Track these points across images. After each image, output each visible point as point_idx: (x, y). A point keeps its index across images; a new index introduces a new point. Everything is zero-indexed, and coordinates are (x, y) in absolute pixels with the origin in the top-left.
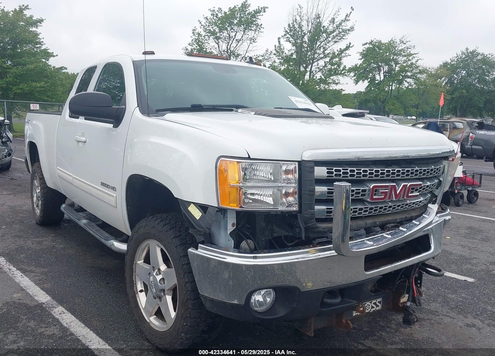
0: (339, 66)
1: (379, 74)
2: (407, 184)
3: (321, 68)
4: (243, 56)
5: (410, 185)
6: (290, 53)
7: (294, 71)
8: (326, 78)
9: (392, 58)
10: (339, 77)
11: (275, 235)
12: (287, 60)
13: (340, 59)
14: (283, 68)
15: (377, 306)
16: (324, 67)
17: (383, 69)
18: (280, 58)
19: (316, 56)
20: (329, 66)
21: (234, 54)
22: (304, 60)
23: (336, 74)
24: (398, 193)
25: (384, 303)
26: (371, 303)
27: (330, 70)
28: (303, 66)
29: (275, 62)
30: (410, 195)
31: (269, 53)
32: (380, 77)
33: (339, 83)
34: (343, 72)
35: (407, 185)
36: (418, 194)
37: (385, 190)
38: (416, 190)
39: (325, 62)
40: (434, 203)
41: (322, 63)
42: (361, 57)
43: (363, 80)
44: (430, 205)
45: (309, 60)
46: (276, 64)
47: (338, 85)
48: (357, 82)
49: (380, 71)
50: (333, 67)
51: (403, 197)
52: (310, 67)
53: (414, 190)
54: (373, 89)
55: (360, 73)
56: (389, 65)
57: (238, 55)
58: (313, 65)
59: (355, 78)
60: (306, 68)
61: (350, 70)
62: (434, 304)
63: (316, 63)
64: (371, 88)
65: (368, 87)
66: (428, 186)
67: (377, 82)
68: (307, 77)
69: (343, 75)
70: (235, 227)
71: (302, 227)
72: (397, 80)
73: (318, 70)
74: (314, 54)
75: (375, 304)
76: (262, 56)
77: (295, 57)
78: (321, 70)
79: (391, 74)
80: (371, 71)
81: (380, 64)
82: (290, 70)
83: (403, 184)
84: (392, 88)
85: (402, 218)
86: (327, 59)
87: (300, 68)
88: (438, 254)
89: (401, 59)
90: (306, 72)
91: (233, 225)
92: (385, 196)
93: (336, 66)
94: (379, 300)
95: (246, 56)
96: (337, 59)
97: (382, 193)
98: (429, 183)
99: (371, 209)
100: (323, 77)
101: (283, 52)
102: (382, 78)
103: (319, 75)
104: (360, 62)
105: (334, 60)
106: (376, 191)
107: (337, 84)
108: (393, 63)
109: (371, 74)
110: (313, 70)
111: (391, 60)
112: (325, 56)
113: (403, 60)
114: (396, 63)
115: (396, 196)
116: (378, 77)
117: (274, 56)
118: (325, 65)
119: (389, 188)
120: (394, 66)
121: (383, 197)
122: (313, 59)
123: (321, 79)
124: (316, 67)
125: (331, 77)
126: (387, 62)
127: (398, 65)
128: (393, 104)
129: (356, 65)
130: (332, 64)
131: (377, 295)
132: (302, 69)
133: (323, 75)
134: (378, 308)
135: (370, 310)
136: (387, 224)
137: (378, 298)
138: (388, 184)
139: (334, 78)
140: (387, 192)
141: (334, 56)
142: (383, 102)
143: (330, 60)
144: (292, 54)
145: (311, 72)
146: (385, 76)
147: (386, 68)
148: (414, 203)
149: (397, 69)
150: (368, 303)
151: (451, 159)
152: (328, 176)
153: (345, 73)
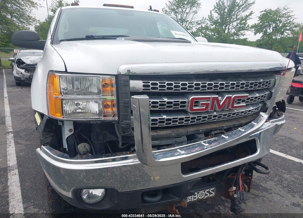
0: (245, 25)
1: (270, 29)
2: (232, 95)
3: (235, 26)
4: (190, 21)
5: (235, 97)
6: (217, 19)
7: (219, 28)
8: (237, 32)
9: (277, 19)
10: (245, 31)
11: (108, 140)
12: (215, 23)
13: (246, 21)
14: (212, 27)
15: (211, 193)
16: (236, 26)
17: (272, 26)
18: (211, 22)
19: (232, 20)
20: (239, 25)
21: (185, 21)
22: (225, 23)
23: (243, 29)
24: (221, 104)
25: (217, 191)
26: (204, 191)
27: (240, 27)
28: (224, 26)
29: (207, 24)
30: (235, 105)
31: (204, 19)
32: (270, 31)
33: (245, 34)
34: (247, 28)
35: (231, 97)
36: (245, 104)
37: (207, 101)
38: (243, 101)
39: (237, 23)
40: (265, 111)
41: (235, 24)
42: (259, 19)
43: (260, 33)
44: (261, 113)
45: (228, 22)
46: (208, 25)
47: (245, 36)
48: (255, 34)
49: (270, 27)
50: (241, 26)
51: (228, 107)
52: (228, 26)
53: (241, 101)
54: (265, 37)
55: (257, 28)
56: (276, 23)
57: (187, 21)
58: (230, 25)
59: (255, 31)
60: (225, 27)
61: (252, 27)
62: (270, 182)
63: (232, 24)
64: (264, 37)
65: (262, 36)
66: (256, 98)
67: (268, 33)
68: (226, 32)
69: (248, 30)
70: (73, 132)
71: (119, 135)
72: (280, 32)
73: (233, 28)
74: (231, 19)
75: (208, 192)
76: (201, 21)
77: (220, 21)
78: (234, 28)
79: (277, 28)
80: (265, 27)
81: (270, 23)
82: (216, 28)
83: (226, 96)
84: (277, 37)
85: (231, 125)
86: (238, 22)
87: (222, 27)
88: (265, 156)
89: (283, 19)
90: (226, 29)
91: (70, 130)
92: (207, 107)
93: (243, 25)
94: (213, 189)
95: (192, 21)
96: (244, 21)
97: (202, 104)
98: (258, 95)
99: (194, 118)
100: (235, 32)
101: (213, 19)
102: (271, 31)
103: (233, 31)
104: (259, 22)
105: (243, 22)
106: (196, 102)
107: (243, 35)
108: (278, 22)
109: (264, 29)
110: (230, 28)
111: (276, 20)
112: (237, 20)
113: (284, 20)
114: (280, 22)
115: (220, 107)
116: (268, 31)
117: (207, 21)
118: (237, 25)
119: (211, 100)
120: (279, 24)
121: (204, 108)
122: (230, 22)
123: (234, 33)
124: (232, 26)
125: (240, 32)
126: (274, 21)
127: (281, 23)
128: (277, 46)
129: (255, 24)
130: (241, 24)
131: (211, 185)
132: (224, 27)
133: (236, 30)
134: (211, 195)
135: (204, 197)
136: (212, 131)
137: (212, 188)
138: (210, 96)
139: (242, 32)
140: (209, 103)
141: (242, 19)
142: (271, 45)
143: (240, 22)
144: (218, 20)
145: (229, 29)
146: (273, 30)
147: (274, 25)
148: (242, 112)
149: (281, 25)
150: (202, 192)
151: (282, 74)
152: (144, 89)
153: (248, 28)
